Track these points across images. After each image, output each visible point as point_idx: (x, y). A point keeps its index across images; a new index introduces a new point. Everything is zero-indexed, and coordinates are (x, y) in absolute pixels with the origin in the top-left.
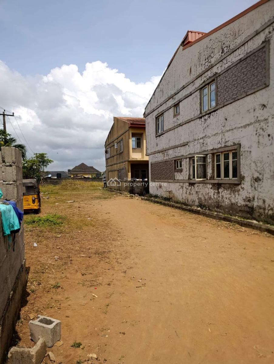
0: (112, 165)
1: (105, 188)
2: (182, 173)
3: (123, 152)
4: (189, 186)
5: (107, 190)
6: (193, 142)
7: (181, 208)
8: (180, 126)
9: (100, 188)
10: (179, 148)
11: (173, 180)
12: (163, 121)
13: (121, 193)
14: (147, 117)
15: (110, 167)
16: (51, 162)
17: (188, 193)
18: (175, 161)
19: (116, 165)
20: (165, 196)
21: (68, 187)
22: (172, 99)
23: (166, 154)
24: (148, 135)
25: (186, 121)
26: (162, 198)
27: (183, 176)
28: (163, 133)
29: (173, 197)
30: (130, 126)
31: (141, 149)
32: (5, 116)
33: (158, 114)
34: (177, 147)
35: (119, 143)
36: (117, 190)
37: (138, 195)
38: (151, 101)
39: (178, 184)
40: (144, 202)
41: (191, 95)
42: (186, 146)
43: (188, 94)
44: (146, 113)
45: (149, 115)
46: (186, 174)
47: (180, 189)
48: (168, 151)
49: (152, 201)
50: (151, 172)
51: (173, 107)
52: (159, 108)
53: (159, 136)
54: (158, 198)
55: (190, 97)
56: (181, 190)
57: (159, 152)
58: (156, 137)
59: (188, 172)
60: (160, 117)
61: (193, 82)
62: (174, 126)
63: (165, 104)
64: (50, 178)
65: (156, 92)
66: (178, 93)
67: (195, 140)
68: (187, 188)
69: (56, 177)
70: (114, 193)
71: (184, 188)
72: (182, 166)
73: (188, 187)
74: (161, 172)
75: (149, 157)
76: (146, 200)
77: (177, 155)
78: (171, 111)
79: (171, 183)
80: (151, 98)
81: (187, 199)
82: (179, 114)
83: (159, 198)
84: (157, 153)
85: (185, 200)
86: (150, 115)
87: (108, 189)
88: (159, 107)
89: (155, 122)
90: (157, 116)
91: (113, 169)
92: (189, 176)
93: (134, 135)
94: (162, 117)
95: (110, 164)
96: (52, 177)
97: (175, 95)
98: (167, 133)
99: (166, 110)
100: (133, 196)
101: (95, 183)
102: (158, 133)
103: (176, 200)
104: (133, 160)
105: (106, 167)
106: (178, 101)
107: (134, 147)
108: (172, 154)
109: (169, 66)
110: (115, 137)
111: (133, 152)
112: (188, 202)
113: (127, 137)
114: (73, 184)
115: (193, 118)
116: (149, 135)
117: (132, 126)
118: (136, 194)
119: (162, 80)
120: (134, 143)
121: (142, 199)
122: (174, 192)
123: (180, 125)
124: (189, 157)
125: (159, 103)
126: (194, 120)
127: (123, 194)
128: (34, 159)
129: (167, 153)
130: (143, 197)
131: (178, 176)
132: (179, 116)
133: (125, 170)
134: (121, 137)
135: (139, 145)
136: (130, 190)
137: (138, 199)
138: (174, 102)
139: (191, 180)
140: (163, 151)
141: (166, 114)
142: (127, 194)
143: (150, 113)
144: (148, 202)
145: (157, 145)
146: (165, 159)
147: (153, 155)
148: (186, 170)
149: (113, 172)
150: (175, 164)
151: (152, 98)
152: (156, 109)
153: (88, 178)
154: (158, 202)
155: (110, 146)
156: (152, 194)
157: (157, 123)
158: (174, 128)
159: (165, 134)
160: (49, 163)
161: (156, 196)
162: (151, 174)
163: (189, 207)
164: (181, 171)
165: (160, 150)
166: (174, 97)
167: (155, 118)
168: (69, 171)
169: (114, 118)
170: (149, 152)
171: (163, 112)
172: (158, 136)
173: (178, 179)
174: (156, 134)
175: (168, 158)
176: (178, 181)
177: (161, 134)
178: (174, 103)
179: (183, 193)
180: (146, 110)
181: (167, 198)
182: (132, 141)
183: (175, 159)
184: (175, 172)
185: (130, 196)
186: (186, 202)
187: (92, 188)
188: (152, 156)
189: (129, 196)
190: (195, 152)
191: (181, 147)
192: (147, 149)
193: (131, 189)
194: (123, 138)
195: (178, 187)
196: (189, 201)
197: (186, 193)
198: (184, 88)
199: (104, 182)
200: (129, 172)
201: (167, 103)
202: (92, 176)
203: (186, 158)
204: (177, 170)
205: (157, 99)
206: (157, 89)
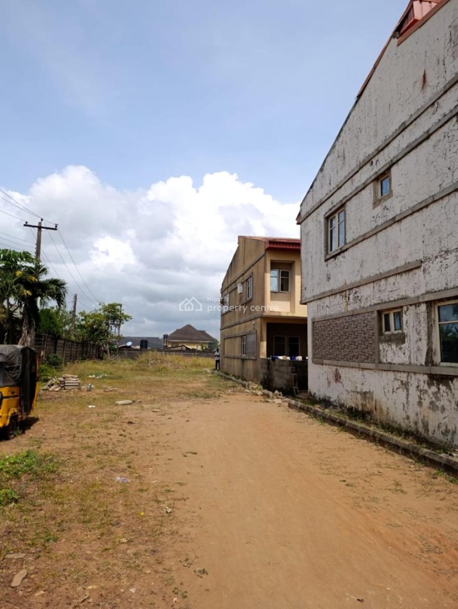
0: (232, 326)
1: (216, 371)
2: (403, 346)
3: (251, 300)
4: (430, 385)
5: (219, 375)
6: (439, 260)
7: (413, 453)
8: (395, 223)
9: (208, 371)
10: (391, 280)
11: (374, 365)
12: (345, 221)
13: (244, 386)
14: (305, 222)
15: (228, 329)
16: (127, 319)
17: (426, 403)
18: (380, 313)
19: (237, 326)
20: (350, 403)
21: (149, 365)
22: (368, 165)
23: (351, 296)
24: (306, 260)
25: (414, 207)
26: (341, 407)
27: (407, 353)
28: (344, 249)
29: (376, 408)
30: (268, 246)
31: (290, 293)
32: (42, 229)
33: (330, 209)
34: (386, 278)
35: (245, 283)
36: (238, 377)
37: (281, 393)
38: (314, 187)
39: (391, 375)
40: (295, 414)
41: (428, 138)
42: (417, 271)
43: (416, 140)
44: (303, 214)
45: (309, 215)
46: (419, 349)
47: (398, 388)
48: (357, 290)
49: (315, 415)
50: (313, 342)
51: (371, 182)
52: (333, 196)
53: (335, 257)
54: (331, 407)
55: (424, 144)
56: (402, 393)
57: (333, 294)
58: (326, 260)
59: (425, 341)
60: (337, 215)
61: (433, 104)
62: (373, 227)
63: (350, 182)
64: (129, 347)
65: (326, 164)
66: (387, 145)
67: (447, 252)
68: (421, 387)
69: (138, 347)
70: (230, 383)
71: (412, 389)
72: (405, 327)
73: (426, 387)
74: (338, 341)
75: (308, 307)
76: (302, 409)
77: (386, 299)
78: (367, 195)
79: (369, 371)
80: (315, 180)
81: (423, 423)
82: (390, 194)
83: (335, 407)
84: (329, 296)
85: (416, 423)
86: (312, 215)
87: (221, 374)
88: (336, 191)
89: (323, 228)
90: (327, 215)
91: (233, 334)
92: (427, 354)
93: (274, 265)
94: (342, 215)
95: (227, 324)
96: (133, 347)
97: (379, 152)
98: (356, 246)
99: (353, 194)
100: (268, 396)
101: (202, 360)
102: (331, 250)
103: (384, 418)
104: (272, 314)
105: (221, 330)
106: (386, 164)
107: (275, 289)
108: (370, 296)
109: (359, 96)
110: (240, 271)
111: (272, 299)
112: (427, 430)
113: (261, 270)
114: (160, 359)
115: (438, 193)
116: (310, 259)
117: (272, 246)
118: (276, 392)
119: (343, 134)
120: (275, 281)
121: (290, 406)
122: (378, 395)
123: (395, 221)
124: (426, 299)
125: (333, 185)
126: (442, 198)
127: (248, 386)
128: (98, 312)
129: (356, 295)
130: (293, 402)
131: (391, 354)
132: (389, 201)
133: (255, 336)
134: (251, 271)
135: (285, 285)
136: (264, 379)
137: (280, 405)
138: (376, 170)
139: (436, 365)
140: (345, 291)
141: (350, 207)
142: (256, 389)
143: (311, 212)
144: (307, 416)
145: (329, 278)
146: (350, 308)
147: (319, 302)
148: (416, 337)
149: (233, 339)
150: (380, 321)
151: (318, 179)
152: (326, 200)
153: (194, 350)
154: (333, 422)
155: (230, 289)
156: (315, 393)
157: (329, 229)
158: (375, 232)
159: (351, 249)
160: (125, 321)
161: (326, 402)
162: (313, 347)
163: (443, 455)
164: (400, 339)
165: (335, 288)
166: (374, 161)
167: (322, 220)
168: (166, 337)
169: (239, 237)
170: (308, 295)
171: (343, 202)
172: (331, 256)
173: (389, 361)
174: (327, 253)
175: (358, 308)
176: (391, 368)
177: (340, 251)
178: (376, 173)
179: (408, 402)
180: (303, 207)
181: (357, 410)
182: (271, 277)
183: (379, 308)
184: (381, 341)
185: (264, 395)
186: (421, 430)
187: (194, 369)
188: (316, 305)
189: (259, 393)
190: (447, 284)
191: (398, 276)
192: (303, 289)
193: (266, 377)
194: (253, 273)
195: (390, 383)
196: (431, 428)
197: (420, 404)
198: (404, 128)
199: (217, 358)
200: (262, 340)
201: (354, 178)
202: (202, 347)
203: (417, 305)
204: (387, 338)
205: (330, 178)
206: (329, 158)
